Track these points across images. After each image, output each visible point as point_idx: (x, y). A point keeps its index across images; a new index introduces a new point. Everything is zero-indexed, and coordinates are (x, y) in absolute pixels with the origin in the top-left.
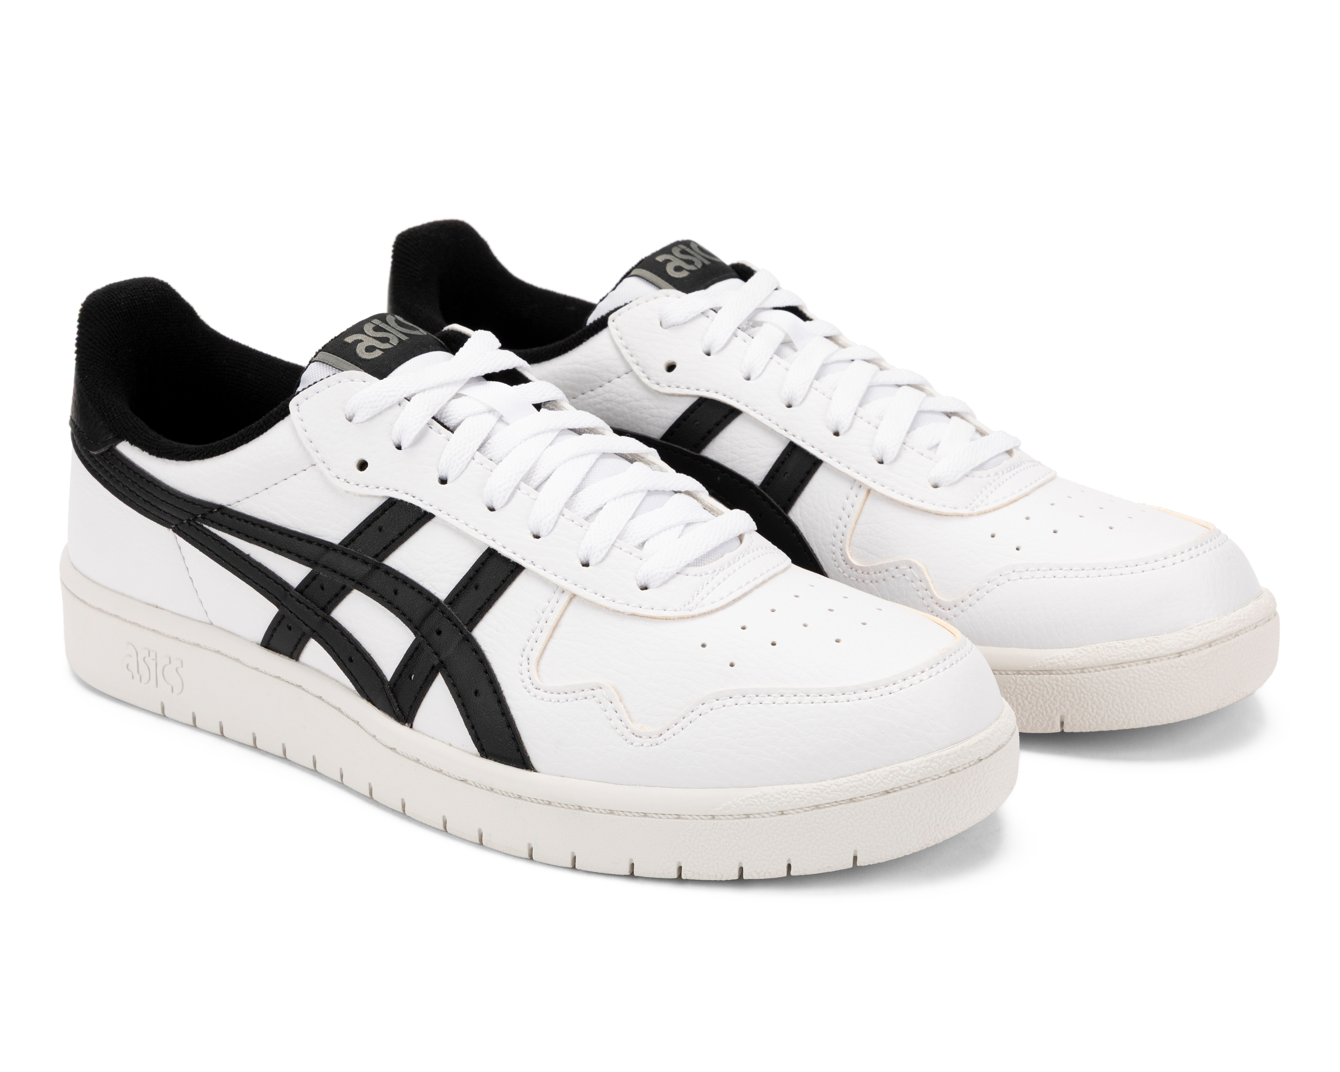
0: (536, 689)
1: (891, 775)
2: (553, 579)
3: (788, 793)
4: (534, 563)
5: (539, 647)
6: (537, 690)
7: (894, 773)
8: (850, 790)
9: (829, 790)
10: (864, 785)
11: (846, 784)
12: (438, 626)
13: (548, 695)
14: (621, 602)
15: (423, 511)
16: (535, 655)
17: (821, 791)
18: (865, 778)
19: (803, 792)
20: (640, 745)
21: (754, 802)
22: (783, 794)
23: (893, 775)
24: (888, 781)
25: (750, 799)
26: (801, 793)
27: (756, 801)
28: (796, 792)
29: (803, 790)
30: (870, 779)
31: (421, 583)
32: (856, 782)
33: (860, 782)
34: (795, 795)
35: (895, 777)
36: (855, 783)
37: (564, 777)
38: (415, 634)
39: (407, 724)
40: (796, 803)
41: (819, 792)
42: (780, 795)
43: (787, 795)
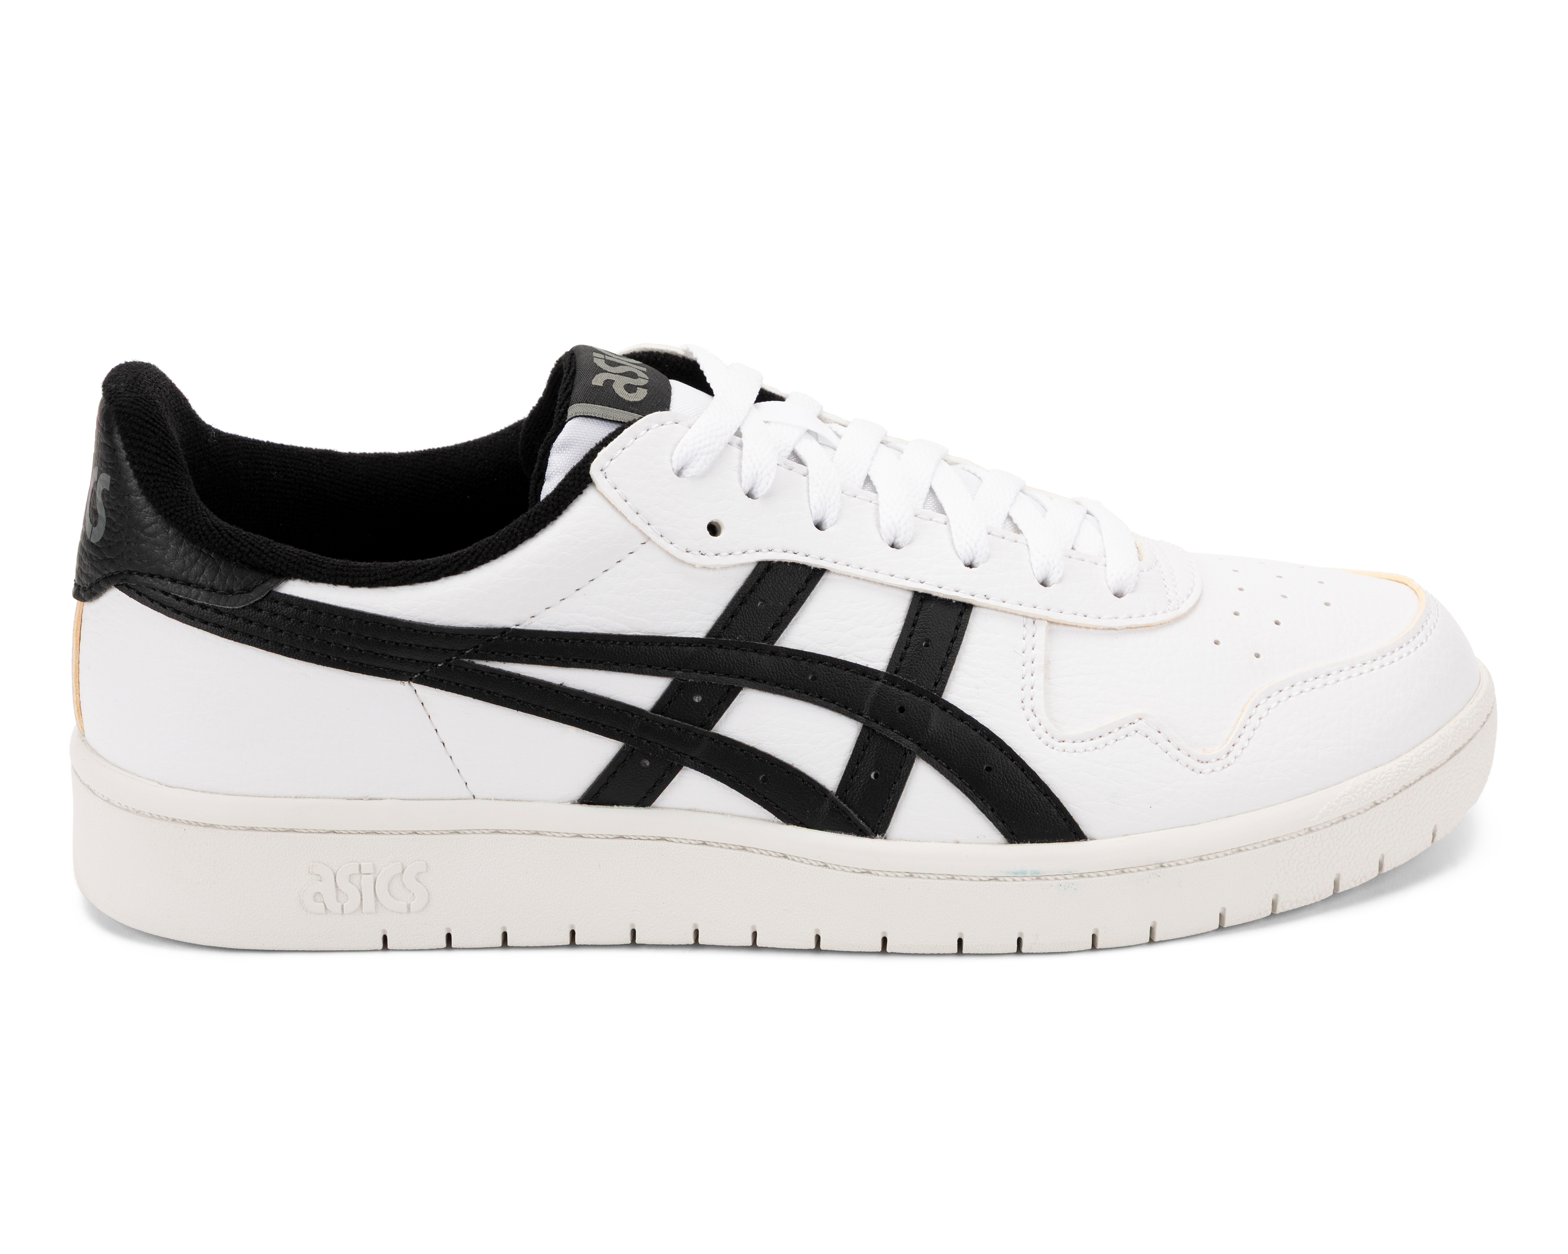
0: (1060, 742)
2: (1019, 609)
3: (1377, 779)
4: (987, 597)
5: (1039, 693)
6: (1062, 743)
8: (1430, 758)
9: (1412, 764)
12: (895, 702)
13: (1078, 745)
15: (812, 568)
16: (1039, 704)
17: (1406, 767)
20: (1211, 771)
25: (1344, 797)
26: (1389, 775)
28: (1384, 775)
29: (1390, 771)
37: (1127, 835)
39: (878, 836)
40: (1388, 788)
43: (1377, 781)
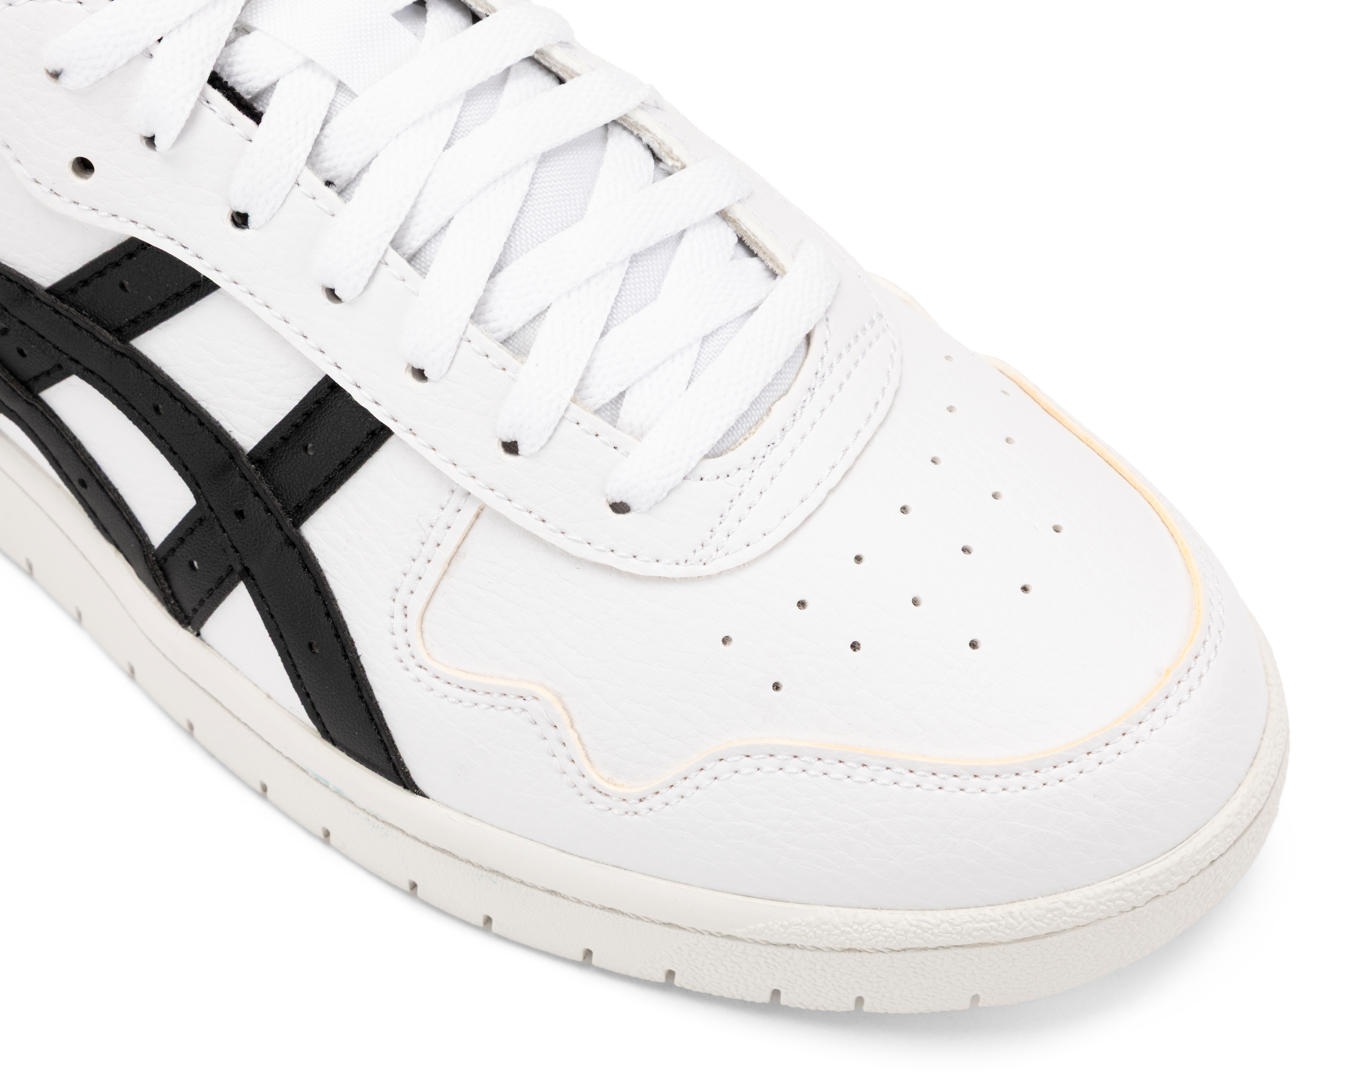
0: (420, 667)
1: (1050, 915)
2: (449, 470)
3: (864, 926)
5: (423, 591)
6: (422, 670)
7: (1056, 912)
8: (975, 933)
9: (936, 931)
10: (1000, 928)
11: (968, 923)
12: (238, 503)
14: (576, 538)
16: (416, 605)
17: (923, 930)
18: (1003, 918)
19: (891, 928)
20: (607, 809)
21: (804, 931)
22: (855, 927)
23: (1051, 916)
24: (1043, 925)
26: (887, 929)
27: (807, 930)
28: (879, 926)
29: (892, 925)
30: (1012, 921)
31: (204, 404)
32: (987, 922)
33: (993, 924)
34: (877, 931)
35: (1055, 918)
36: (984, 924)
38: (197, 497)
39: (188, 628)
41: (919, 931)
42: (851, 927)
43: (863, 929)
